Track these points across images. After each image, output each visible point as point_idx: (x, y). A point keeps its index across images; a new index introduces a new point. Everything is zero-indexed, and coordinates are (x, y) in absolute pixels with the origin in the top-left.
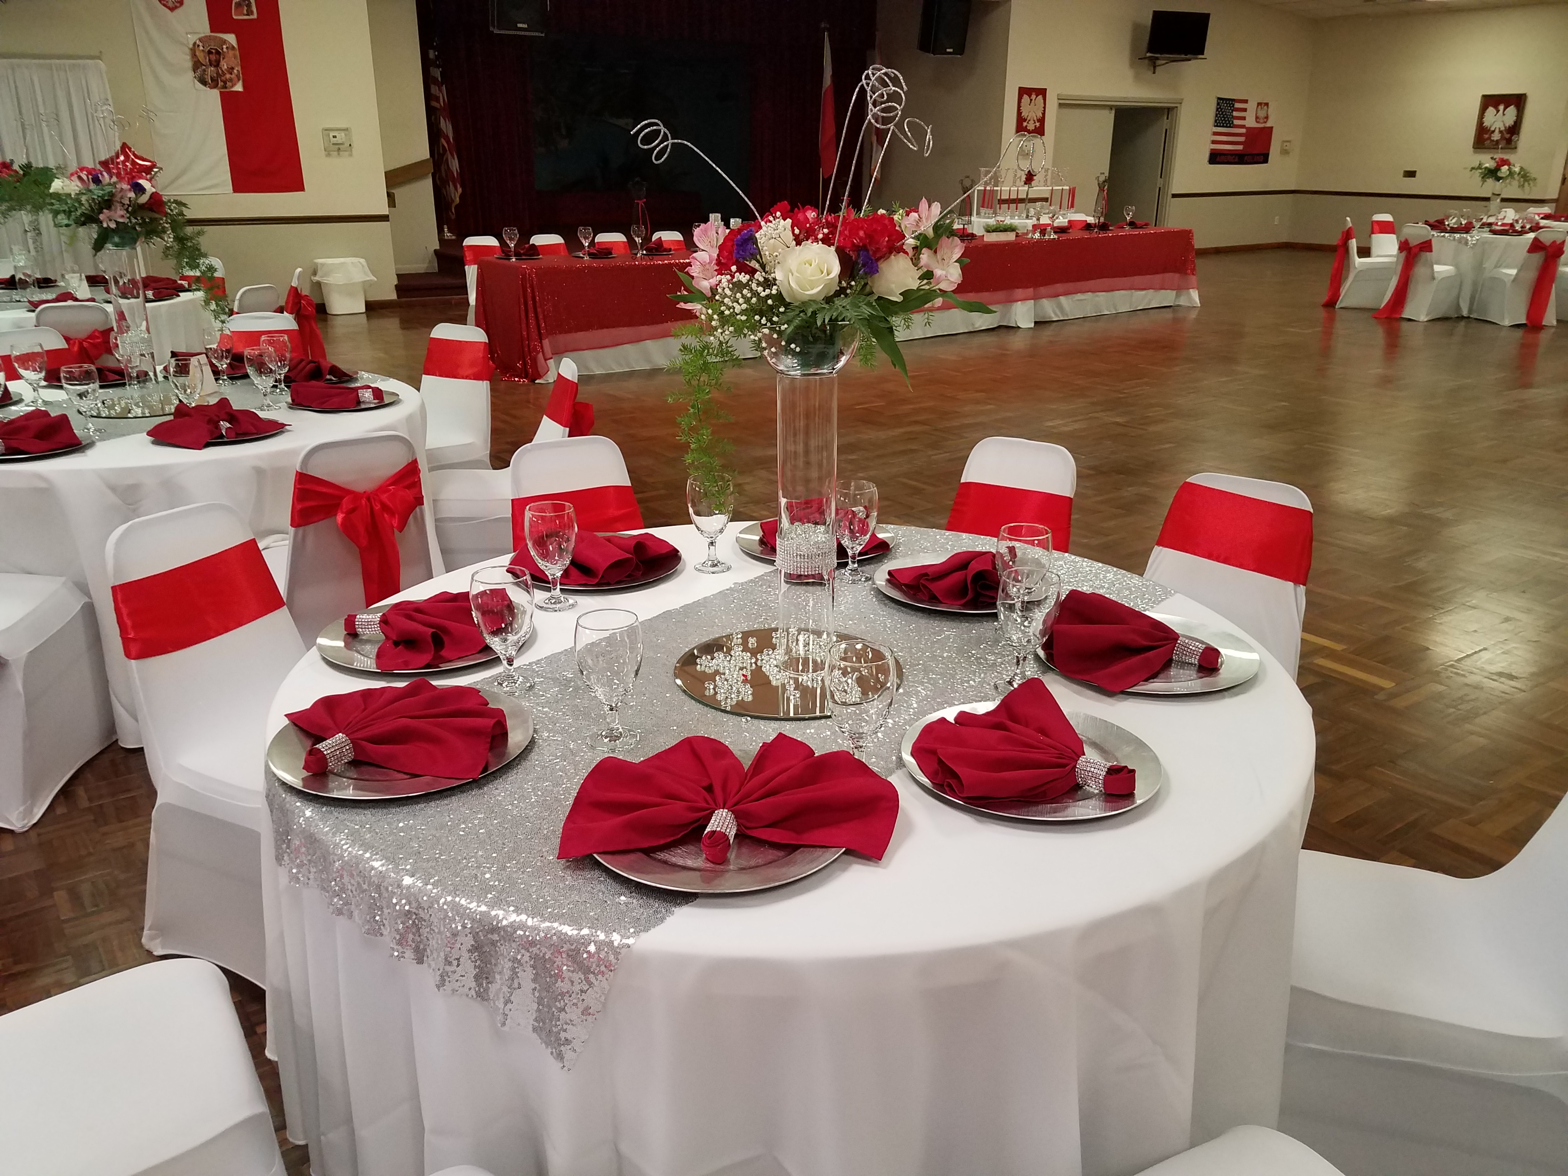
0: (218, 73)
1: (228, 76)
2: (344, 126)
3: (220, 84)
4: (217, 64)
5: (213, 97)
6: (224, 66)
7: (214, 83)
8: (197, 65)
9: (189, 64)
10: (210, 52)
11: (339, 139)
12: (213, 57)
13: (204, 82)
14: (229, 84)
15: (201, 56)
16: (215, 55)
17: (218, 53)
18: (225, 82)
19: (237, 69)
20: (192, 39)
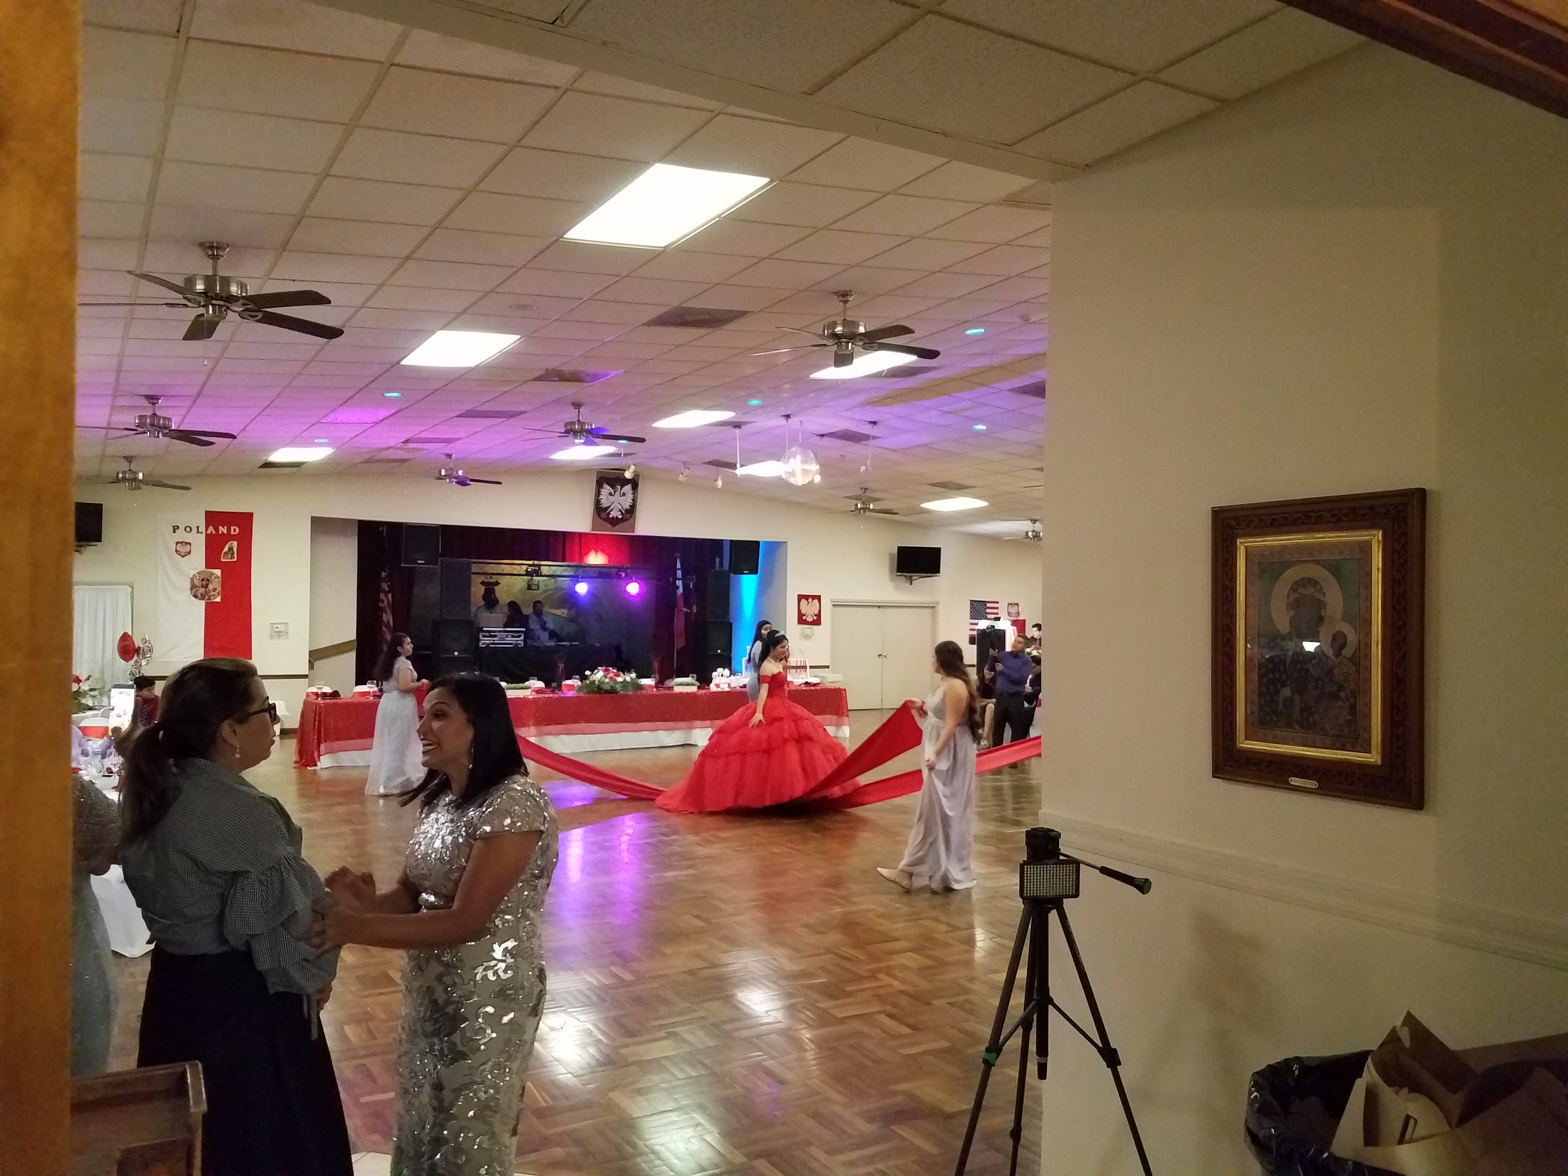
0: (206, 591)
1: (212, 593)
2: (285, 622)
3: (207, 597)
4: (207, 586)
5: (200, 606)
6: (211, 587)
7: (202, 598)
8: (193, 587)
9: (189, 587)
10: (203, 580)
11: (281, 628)
12: (204, 583)
13: (196, 596)
14: (212, 598)
15: (196, 582)
16: (206, 582)
17: (208, 580)
18: (210, 597)
19: (219, 589)
20: (193, 573)
